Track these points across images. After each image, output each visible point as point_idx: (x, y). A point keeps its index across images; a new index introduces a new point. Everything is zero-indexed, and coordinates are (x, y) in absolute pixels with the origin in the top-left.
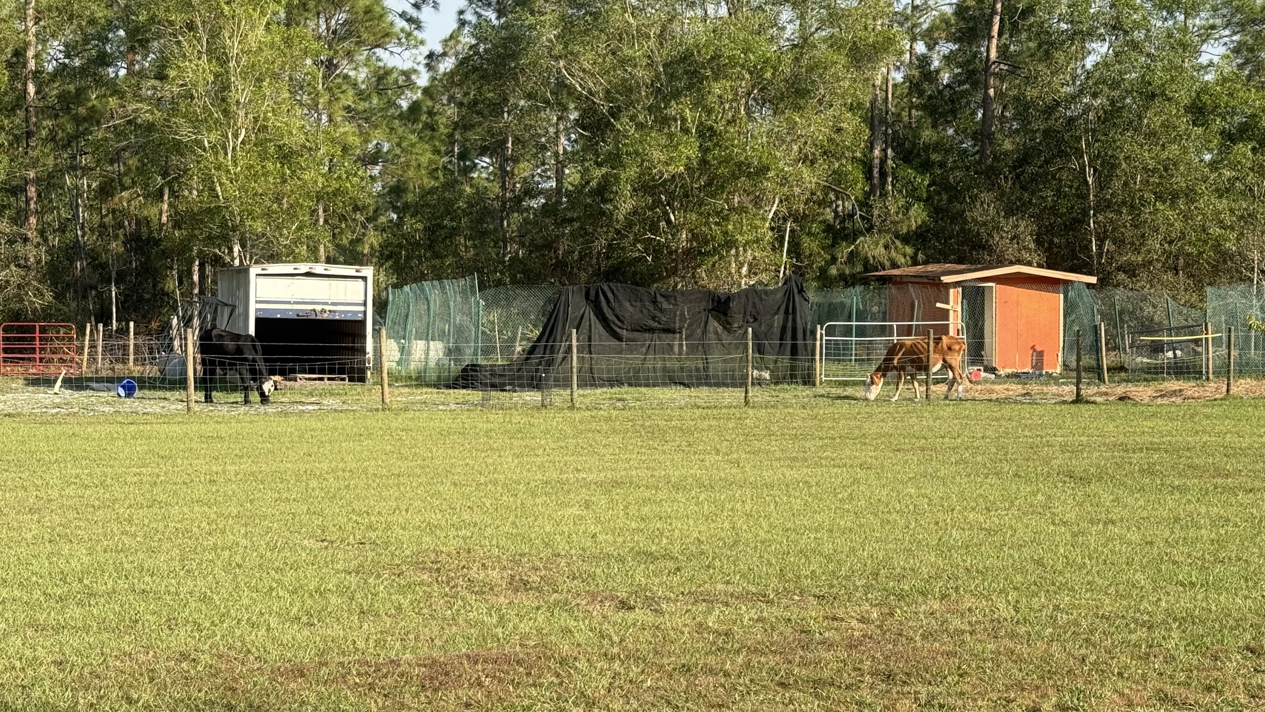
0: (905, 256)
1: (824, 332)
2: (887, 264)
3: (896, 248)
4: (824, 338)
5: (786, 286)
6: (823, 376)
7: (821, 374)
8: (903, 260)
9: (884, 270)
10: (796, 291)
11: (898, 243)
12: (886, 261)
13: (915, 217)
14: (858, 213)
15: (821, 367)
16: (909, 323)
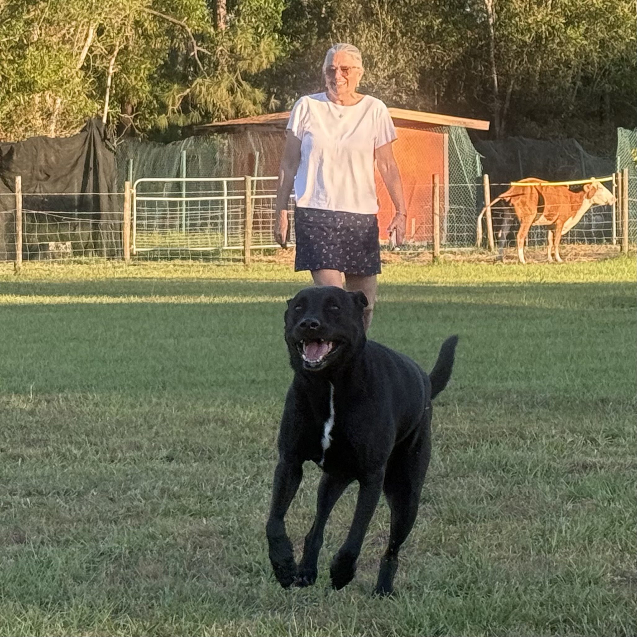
0: (255, 103)
1: (134, 191)
2: (232, 112)
3: (244, 91)
4: (136, 199)
5: (85, 134)
6: (134, 247)
7: (131, 244)
8: (251, 107)
9: (227, 119)
10: (98, 139)
11: (247, 87)
12: (229, 109)
13: (267, 54)
14: (196, 48)
15: (131, 235)
16: (243, 179)
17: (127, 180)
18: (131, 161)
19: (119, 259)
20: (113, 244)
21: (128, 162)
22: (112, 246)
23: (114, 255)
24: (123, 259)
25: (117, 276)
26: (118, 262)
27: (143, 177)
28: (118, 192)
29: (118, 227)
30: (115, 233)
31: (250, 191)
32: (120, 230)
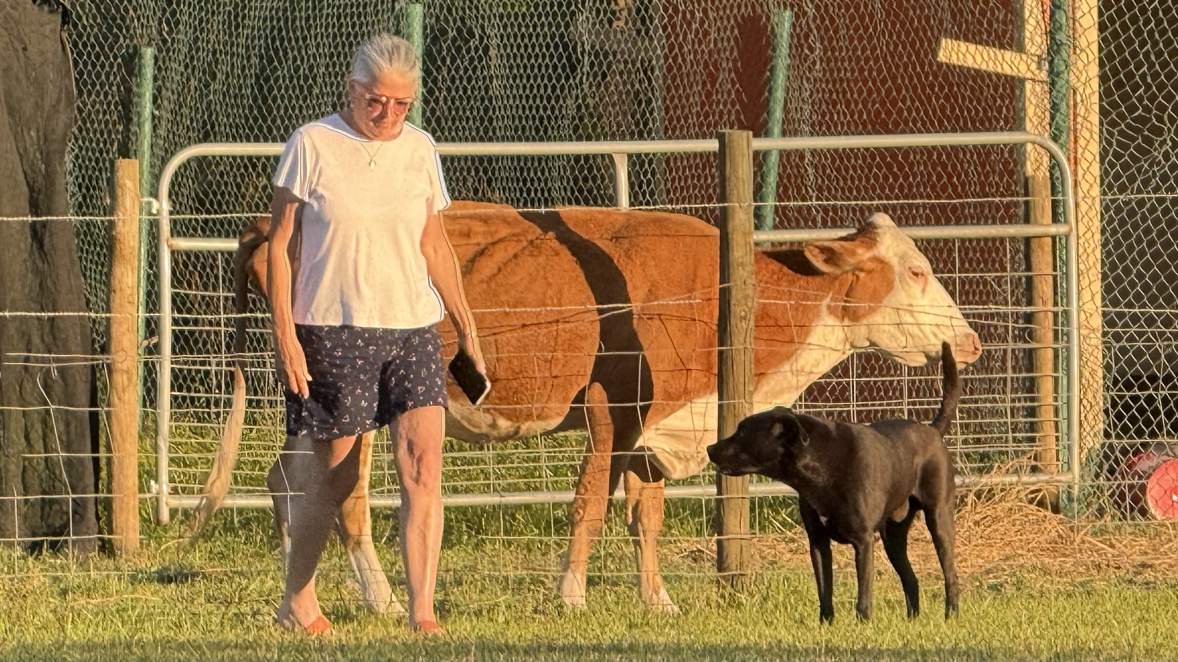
1: (162, 207)
4: (170, 247)
6: (161, 487)
15: (149, 429)
16: (712, 145)
17: (125, 152)
18: (149, 53)
19: (83, 546)
20: (53, 476)
21: (131, 61)
22: (51, 483)
23: (62, 530)
24: (107, 549)
25: (75, 633)
26: (83, 565)
27: (206, 139)
28: (80, 209)
29: (82, 389)
30: (67, 419)
31: (749, 203)
32: (93, 402)
